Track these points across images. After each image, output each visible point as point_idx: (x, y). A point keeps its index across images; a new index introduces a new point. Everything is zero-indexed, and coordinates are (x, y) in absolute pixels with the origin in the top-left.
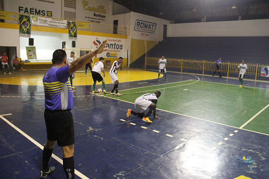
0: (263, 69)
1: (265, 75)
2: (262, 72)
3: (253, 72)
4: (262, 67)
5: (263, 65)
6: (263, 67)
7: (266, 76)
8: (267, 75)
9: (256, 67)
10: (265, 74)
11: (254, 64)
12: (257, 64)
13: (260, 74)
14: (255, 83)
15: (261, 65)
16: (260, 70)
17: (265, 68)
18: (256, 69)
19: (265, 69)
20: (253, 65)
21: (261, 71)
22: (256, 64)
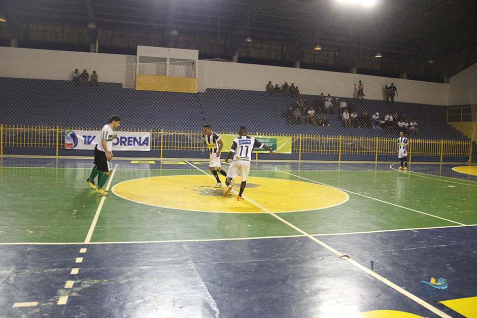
0: (69, 135)
1: (74, 145)
2: (67, 142)
3: (51, 142)
4: (66, 132)
5: (67, 128)
6: (68, 133)
7: (75, 148)
8: (75, 146)
9: (56, 133)
10: (72, 144)
11: (52, 128)
12: (58, 127)
13: (63, 146)
14: (57, 161)
15: (63, 128)
16: (64, 138)
17: (71, 133)
18: (55, 137)
19: (71, 135)
20: (50, 129)
21: (66, 140)
22: (56, 128)
